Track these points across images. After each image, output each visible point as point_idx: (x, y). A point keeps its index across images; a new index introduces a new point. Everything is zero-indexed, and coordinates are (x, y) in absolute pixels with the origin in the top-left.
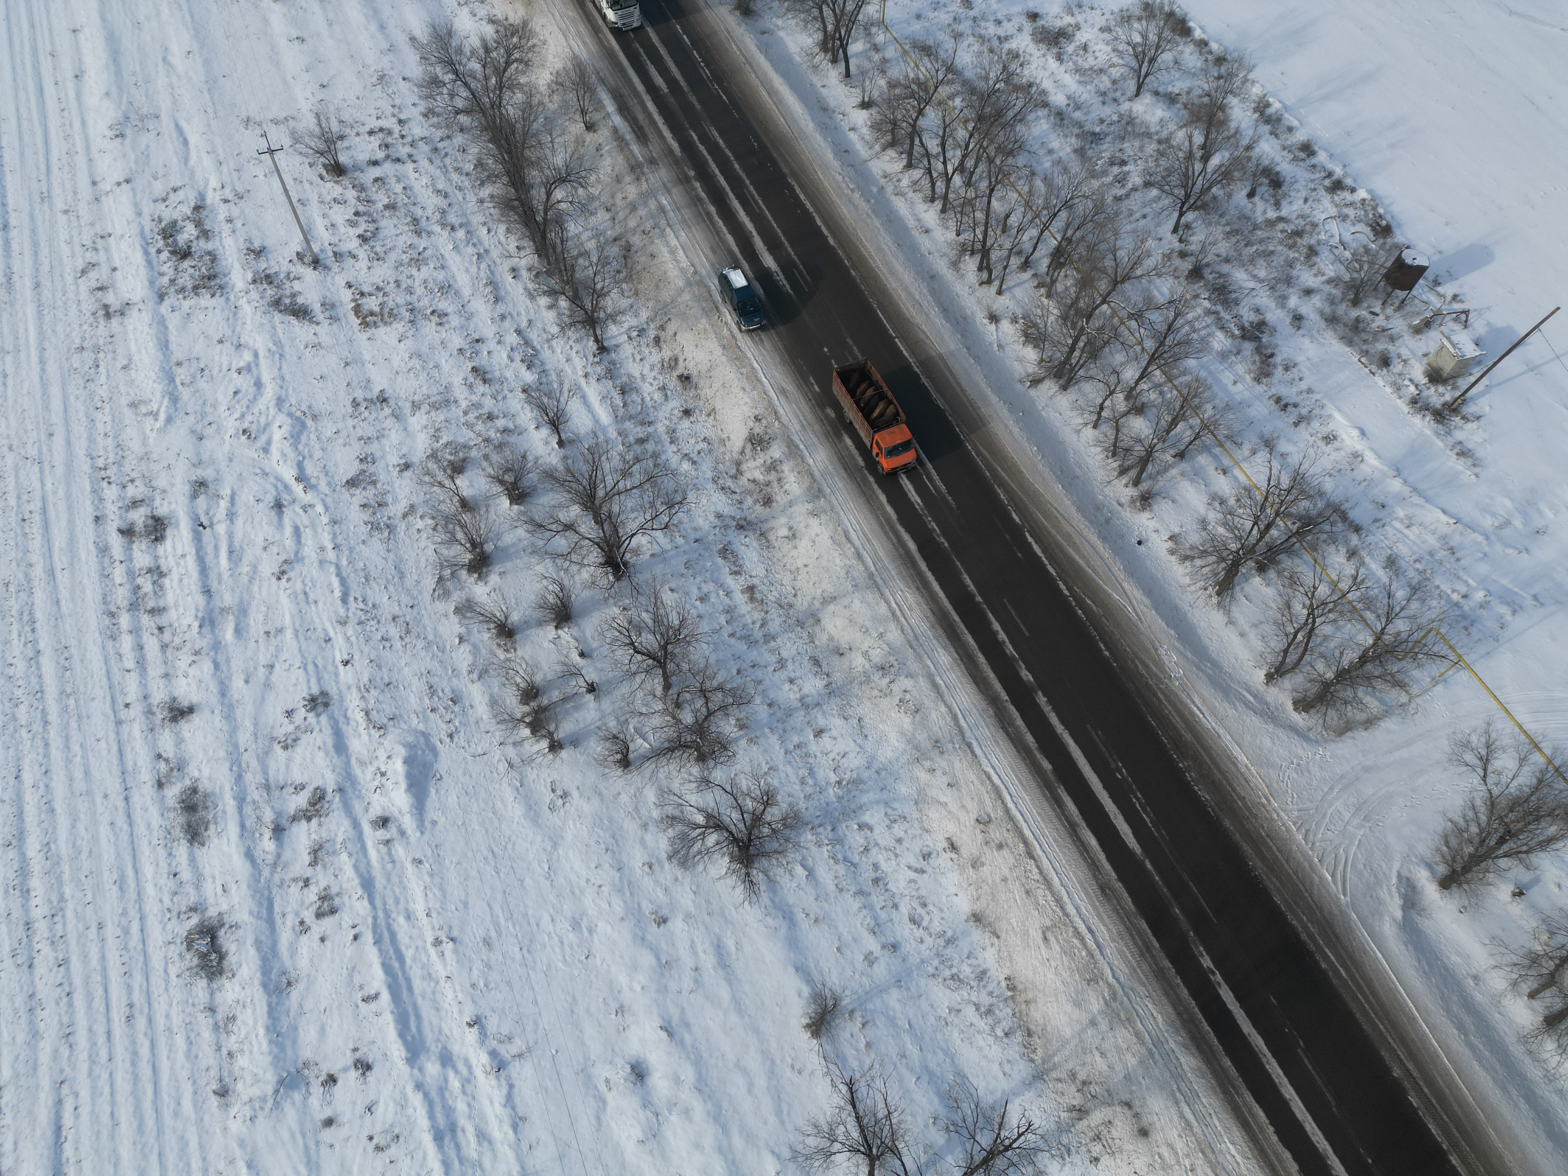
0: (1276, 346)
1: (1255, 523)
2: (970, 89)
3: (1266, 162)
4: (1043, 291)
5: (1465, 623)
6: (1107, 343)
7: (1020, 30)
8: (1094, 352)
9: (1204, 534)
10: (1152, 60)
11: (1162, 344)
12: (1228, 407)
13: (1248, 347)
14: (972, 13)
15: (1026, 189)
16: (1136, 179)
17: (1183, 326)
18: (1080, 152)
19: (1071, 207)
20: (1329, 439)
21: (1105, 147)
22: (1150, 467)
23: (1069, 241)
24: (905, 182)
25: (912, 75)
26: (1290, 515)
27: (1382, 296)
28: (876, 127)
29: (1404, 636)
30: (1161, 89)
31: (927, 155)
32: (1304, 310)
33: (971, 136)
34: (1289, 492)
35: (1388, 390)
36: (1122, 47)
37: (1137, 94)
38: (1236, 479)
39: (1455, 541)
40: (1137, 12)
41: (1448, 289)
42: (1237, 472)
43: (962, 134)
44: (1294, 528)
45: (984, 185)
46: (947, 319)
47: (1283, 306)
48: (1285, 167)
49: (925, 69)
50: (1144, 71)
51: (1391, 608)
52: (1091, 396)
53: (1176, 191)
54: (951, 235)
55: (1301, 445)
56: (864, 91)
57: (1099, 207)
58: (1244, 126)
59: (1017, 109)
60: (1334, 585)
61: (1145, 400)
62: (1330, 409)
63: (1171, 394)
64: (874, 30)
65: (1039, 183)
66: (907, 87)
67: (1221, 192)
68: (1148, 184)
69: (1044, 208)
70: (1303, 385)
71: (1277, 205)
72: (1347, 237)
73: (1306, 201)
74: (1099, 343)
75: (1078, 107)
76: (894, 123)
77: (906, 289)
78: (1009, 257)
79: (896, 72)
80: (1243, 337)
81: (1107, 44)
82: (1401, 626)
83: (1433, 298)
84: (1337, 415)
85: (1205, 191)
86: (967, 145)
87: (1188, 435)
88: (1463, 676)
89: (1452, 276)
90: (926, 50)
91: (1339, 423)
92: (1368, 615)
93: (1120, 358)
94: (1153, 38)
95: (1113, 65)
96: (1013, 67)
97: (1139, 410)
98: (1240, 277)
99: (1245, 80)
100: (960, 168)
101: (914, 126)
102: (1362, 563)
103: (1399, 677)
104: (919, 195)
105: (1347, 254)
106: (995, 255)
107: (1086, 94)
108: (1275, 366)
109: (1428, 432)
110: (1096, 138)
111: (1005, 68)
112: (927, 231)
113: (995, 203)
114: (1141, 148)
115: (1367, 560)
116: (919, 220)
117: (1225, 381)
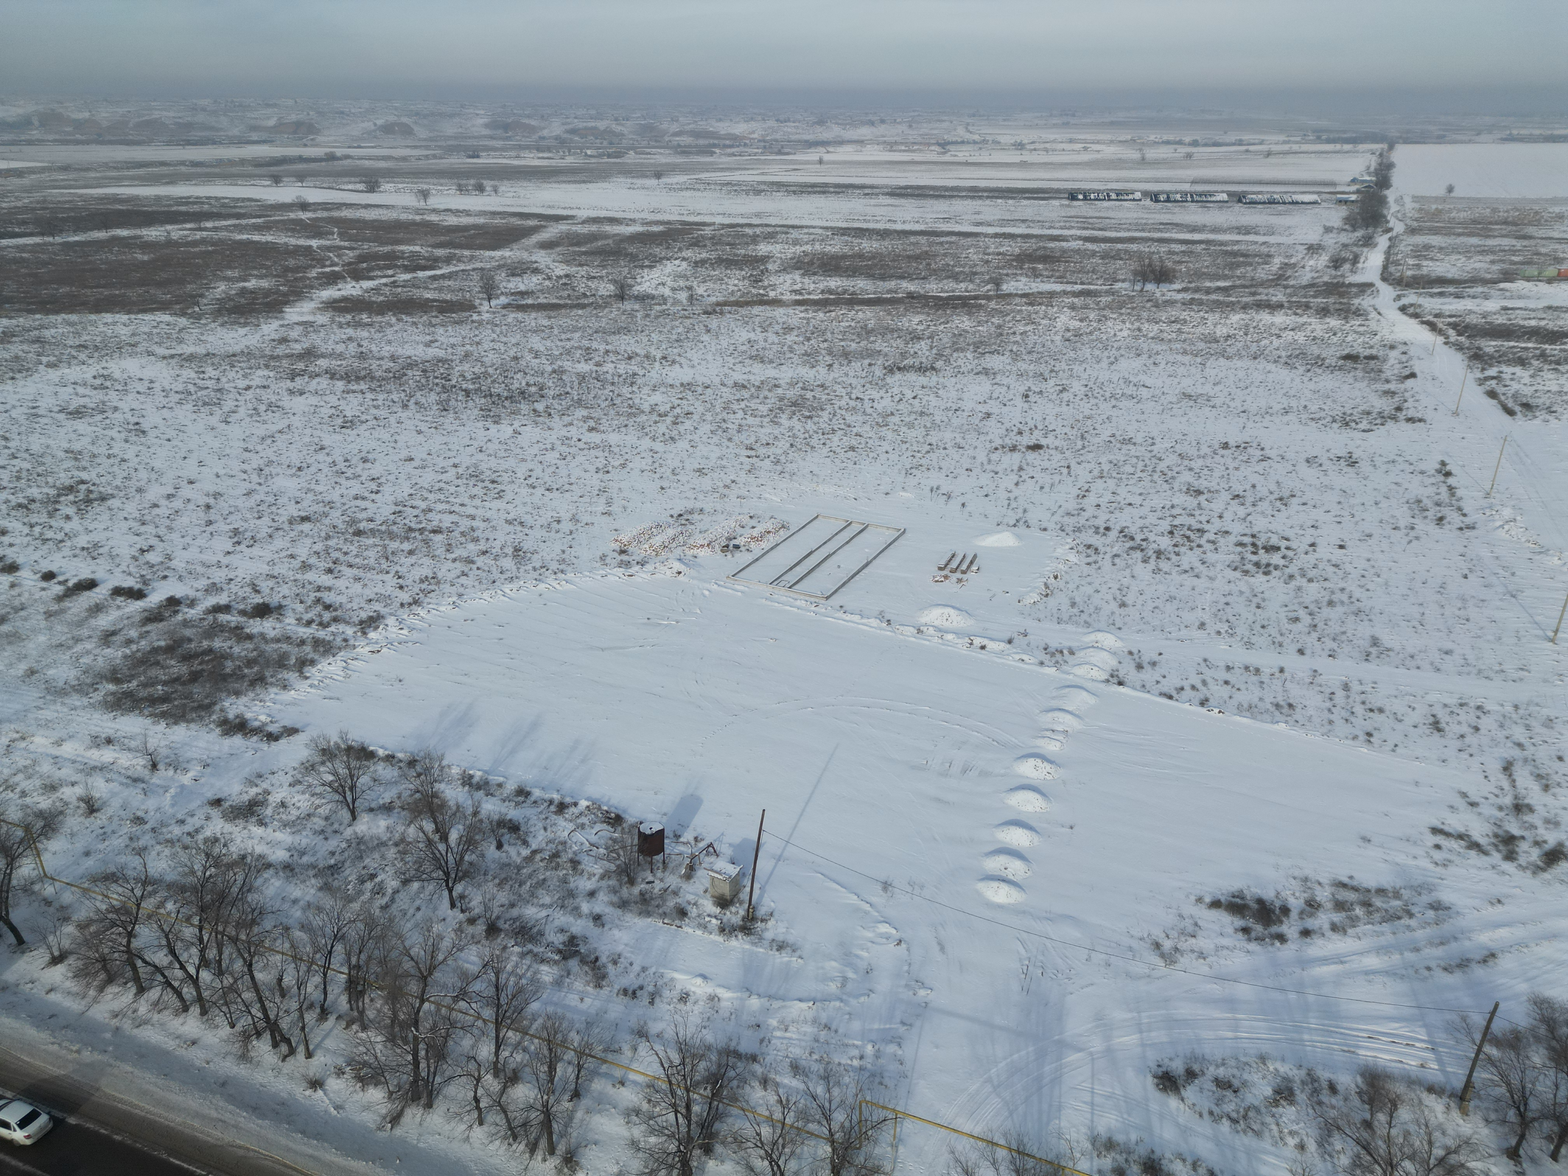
0: (595, 949)
1: (676, 1112)
2: (177, 889)
3: (496, 817)
4: (355, 1027)
5: (877, 1080)
6: (448, 1035)
7: (208, 818)
8: (439, 1053)
9: (640, 1155)
10: (352, 788)
11: (499, 1006)
12: (589, 1024)
13: (573, 963)
14: (148, 827)
15: (287, 945)
16: (392, 884)
17: (508, 980)
18: (326, 888)
19: (343, 937)
20: (684, 998)
21: (347, 872)
22: (555, 1126)
23: (358, 967)
24: (143, 1008)
25: (104, 907)
26: (698, 1084)
27: (647, 866)
28: (79, 974)
29: (847, 1124)
30: (373, 805)
31: (158, 969)
32: (598, 909)
33: (201, 929)
34: (683, 1063)
35: (699, 932)
36: (319, 790)
37: (354, 818)
38: (635, 1083)
39: (824, 1017)
40: (318, 759)
41: (688, 836)
42: (632, 1076)
43: (189, 932)
44: (708, 1093)
45: (238, 965)
46: (263, 1116)
47: (580, 916)
48: (513, 813)
49: (117, 894)
50: (349, 799)
51: (822, 1107)
52: (460, 1096)
53: (434, 875)
54: (225, 1031)
55: (667, 1017)
56: (49, 948)
57: (371, 923)
58: (461, 800)
59: (239, 883)
60: (770, 1119)
61: (513, 1066)
62: (670, 974)
63: (533, 1045)
64: (37, 887)
65: (298, 934)
66: (102, 921)
67: (474, 856)
68: (406, 882)
69: (315, 953)
70: (636, 968)
71: (525, 843)
72: (594, 839)
73: (545, 829)
74: (439, 1041)
75: (302, 853)
76: (103, 960)
77: (197, 1115)
78: (302, 1017)
79: (83, 913)
80: (565, 958)
81: (303, 793)
82: (839, 1117)
83: (682, 848)
84: (676, 975)
85: (459, 863)
86: (201, 940)
87: (571, 1073)
88: (908, 1126)
89: (684, 826)
90: (110, 878)
91: (683, 980)
92: (812, 1127)
93: (467, 1042)
94: (343, 771)
95: (319, 806)
96: (216, 851)
97: (514, 1078)
98: (531, 912)
99: (442, 768)
100: (204, 962)
101: (128, 951)
102: (777, 1085)
103: (869, 1165)
104: (166, 1012)
105: (602, 851)
106: (285, 1024)
107: (304, 839)
108: (604, 966)
109: (747, 946)
110: (335, 869)
111: (208, 855)
112: (194, 1043)
113: (259, 976)
114: (383, 857)
115: (778, 1079)
116: (178, 1037)
117: (573, 1004)
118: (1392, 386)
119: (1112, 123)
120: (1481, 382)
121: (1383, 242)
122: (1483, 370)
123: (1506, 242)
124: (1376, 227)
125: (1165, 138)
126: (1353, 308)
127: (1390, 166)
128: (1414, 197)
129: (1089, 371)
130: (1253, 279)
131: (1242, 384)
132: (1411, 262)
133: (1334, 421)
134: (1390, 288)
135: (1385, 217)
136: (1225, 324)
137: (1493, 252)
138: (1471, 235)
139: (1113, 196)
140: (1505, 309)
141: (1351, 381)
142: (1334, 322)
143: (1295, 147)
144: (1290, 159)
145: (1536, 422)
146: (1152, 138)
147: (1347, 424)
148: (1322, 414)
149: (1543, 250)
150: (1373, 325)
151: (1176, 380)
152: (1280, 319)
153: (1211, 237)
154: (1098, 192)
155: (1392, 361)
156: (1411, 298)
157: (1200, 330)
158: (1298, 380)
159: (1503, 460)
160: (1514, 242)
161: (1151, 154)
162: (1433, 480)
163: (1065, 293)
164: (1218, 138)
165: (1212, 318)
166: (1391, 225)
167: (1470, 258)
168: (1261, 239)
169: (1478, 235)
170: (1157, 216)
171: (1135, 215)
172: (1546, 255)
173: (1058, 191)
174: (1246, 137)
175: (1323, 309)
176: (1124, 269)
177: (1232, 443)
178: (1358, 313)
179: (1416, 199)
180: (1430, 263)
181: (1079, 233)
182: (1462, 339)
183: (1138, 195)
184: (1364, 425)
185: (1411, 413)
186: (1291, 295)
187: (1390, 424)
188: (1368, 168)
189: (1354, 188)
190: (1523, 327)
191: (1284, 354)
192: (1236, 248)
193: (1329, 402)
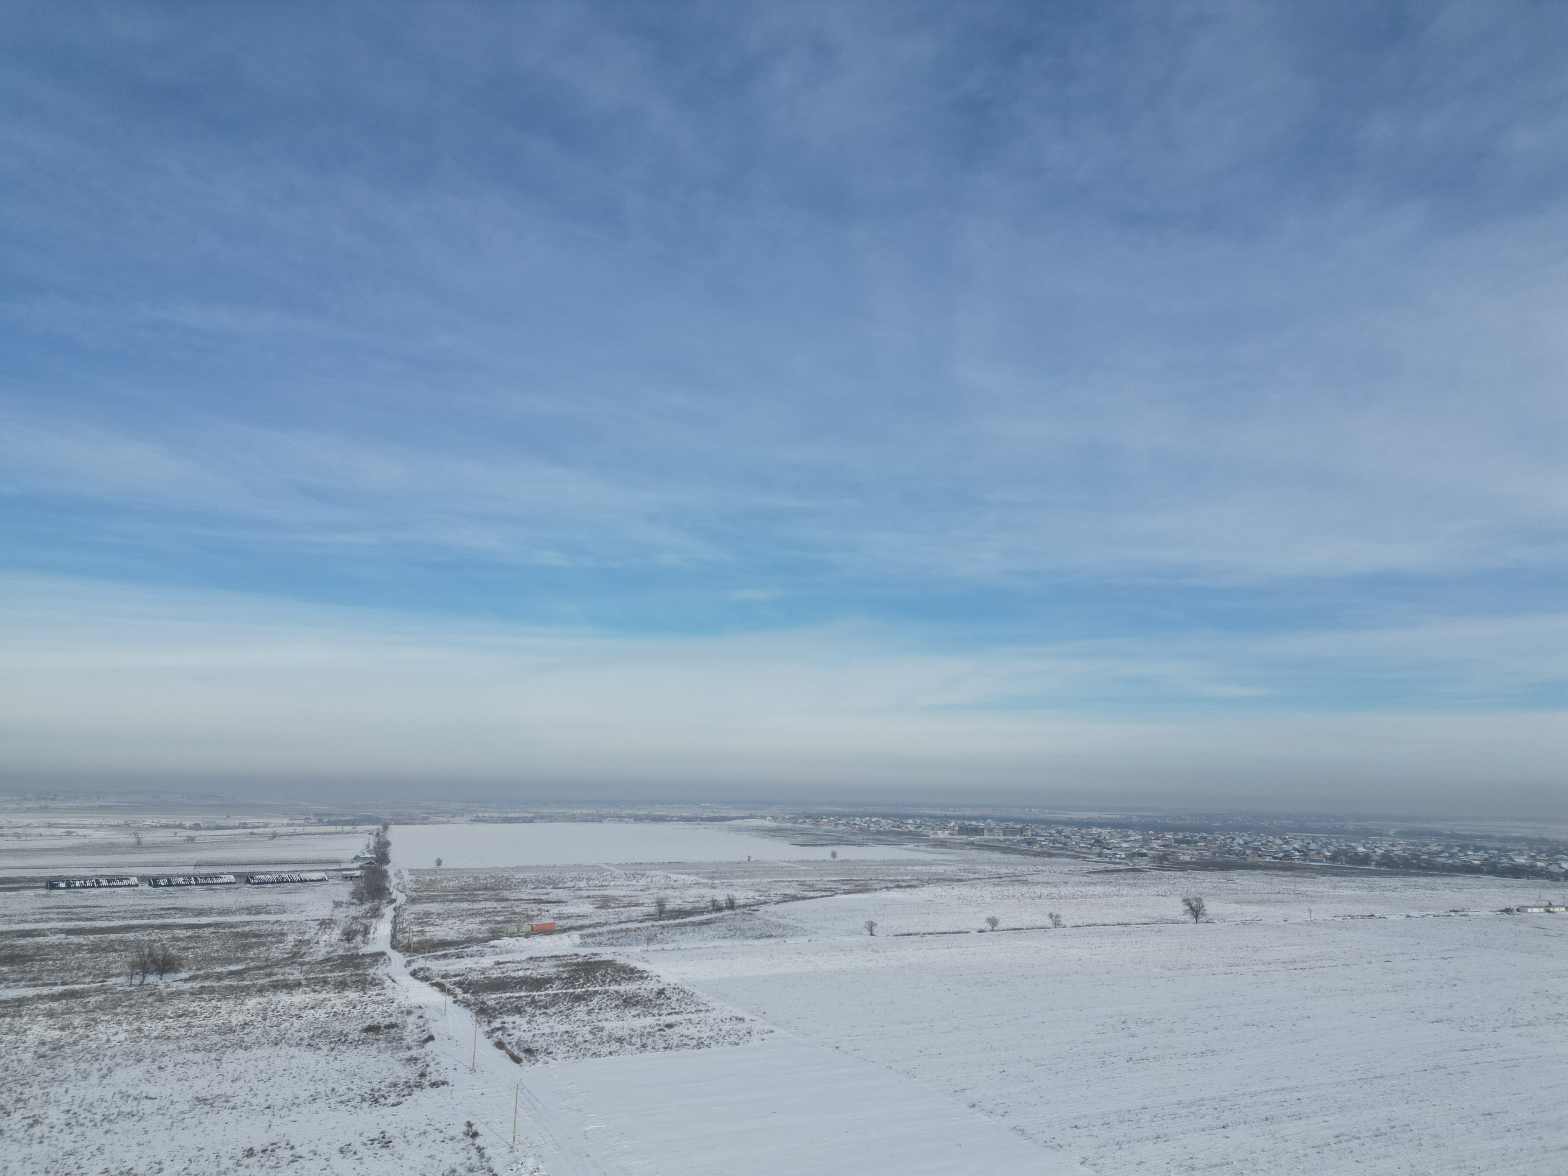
118: (414, 1053)
119: (101, 808)
120: (490, 1034)
121: (388, 912)
122: (489, 1022)
123: (489, 905)
124: (381, 899)
125: (163, 822)
126: (369, 978)
127: (387, 844)
128: (410, 870)
129: (72, 1092)
130: (267, 959)
131: (264, 1076)
132: (415, 928)
133: (364, 1100)
134: (400, 955)
135: (388, 889)
136: (241, 1011)
137: (481, 915)
138: (461, 900)
139: (104, 882)
140: (498, 963)
141: (376, 1053)
142: (352, 995)
143: (299, 829)
144: (295, 840)
145: (539, 1065)
146: (149, 822)
147: (376, 1101)
148: (351, 1095)
149: (517, 910)
150: (389, 993)
151: (188, 1084)
152: (299, 998)
153: (220, 919)
154: (85, 879)
155: (411, 1027)
156: (420, 962)
157: (213, 1020)
158: (323, 1061)
159: (519, 1109)
160: (495, 904)
161: (148, 837)
162: (463, 1145)
163: (40, 997)
164: (220, 822)
165: (225, 1006)
166: (393, 896)
167: (463, 921)
168: (272, 918)
169: (467, 900)
170: (158, 902)
171: (131, 902)
172: (520, 913)
173: (33, 880)
174: (250, 821)
175: (341, 982)
176: (118, 961)
177: (258, 1148)
178: (375, 982)
179: (412, 872)
180: (432, 928)
181: (59, 925)
182: (468, 996)
183: (134, 880)
184: (392, 1099)
185: (434, 1078)
186: (307, 972)
187: (417, 1092)
188: (368, 846)
189: (357, 865)
190: (514, 978)
191: (306, 1035)
192: (247, 929)
193: (356, 1080)
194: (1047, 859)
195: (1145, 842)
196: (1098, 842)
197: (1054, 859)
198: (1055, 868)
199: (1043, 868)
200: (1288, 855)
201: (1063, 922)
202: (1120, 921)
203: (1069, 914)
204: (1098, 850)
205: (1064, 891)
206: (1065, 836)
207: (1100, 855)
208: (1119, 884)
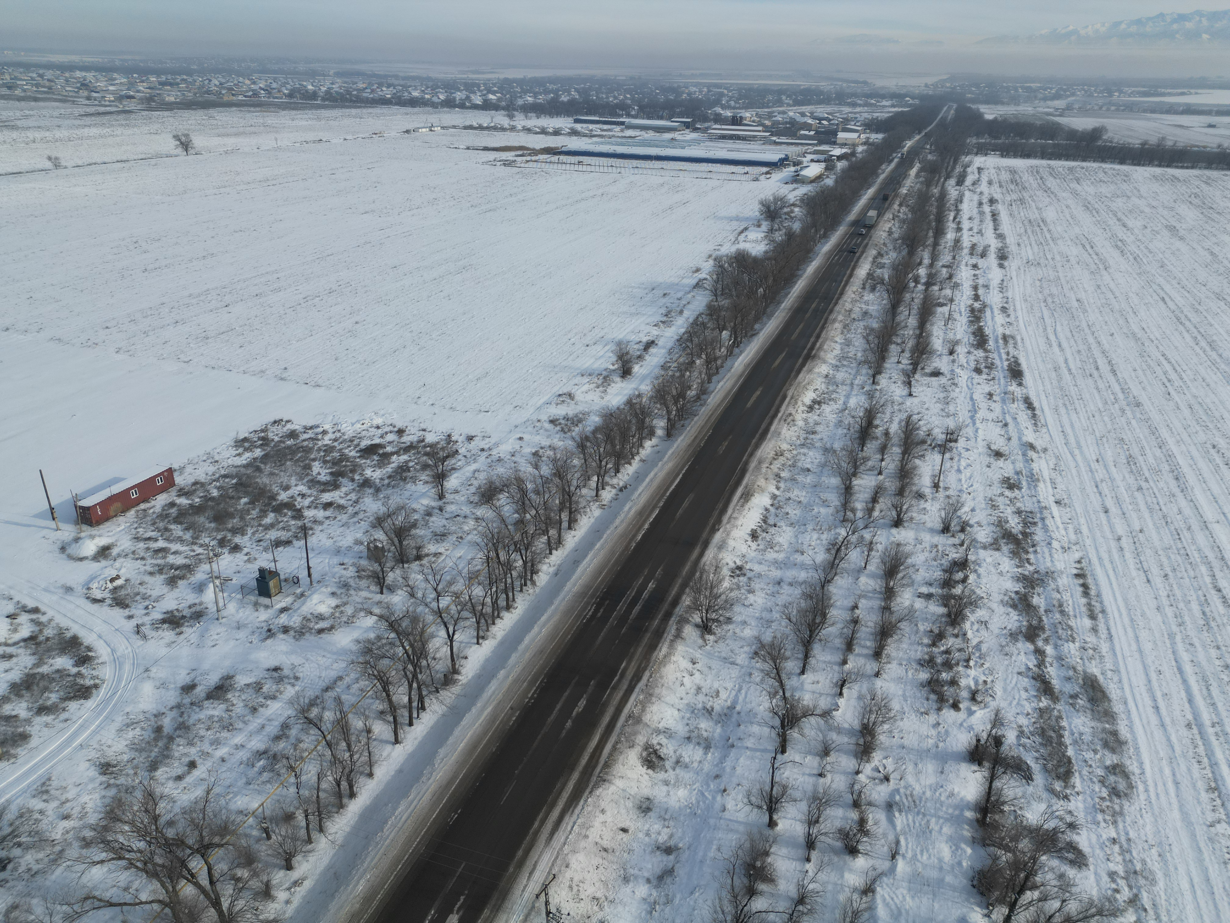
194: (33, 103)
195: (131, 85)
196: (84, 85)
197: (41, 104)
198: (44, 112)
199: (31, 113)
200: (256, 94)
201: (63, 163)
202: (119, 158)
203: (67, 155)
204: (86, 93)
205: (58, 134)
206: (49, 80)
207: (88, 98)
208: (112, 126)
